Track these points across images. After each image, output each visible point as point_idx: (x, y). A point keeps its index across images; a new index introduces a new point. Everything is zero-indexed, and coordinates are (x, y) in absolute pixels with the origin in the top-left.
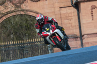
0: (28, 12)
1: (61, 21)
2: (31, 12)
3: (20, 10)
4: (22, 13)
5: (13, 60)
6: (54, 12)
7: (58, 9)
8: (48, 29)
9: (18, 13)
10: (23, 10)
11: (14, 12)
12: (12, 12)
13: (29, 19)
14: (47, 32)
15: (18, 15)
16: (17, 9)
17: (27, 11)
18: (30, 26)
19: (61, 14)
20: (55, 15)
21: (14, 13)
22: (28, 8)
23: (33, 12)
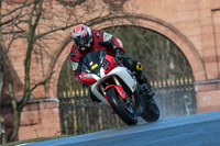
0: (141, 21)
1: (215, 42)
2: (146, 19)
3: (120, 15)
4: (126, 22)
5: (104, 129)
6: (199, 20)
7: (206, 14)
8: (96, 65)
9: (117, 23)
10: (127, 16)
11: (109, 19)
12: (104, 20)
13: (141, 36)
14: (93, 72)
15: (116, 27)
16: (115, 14)
17: (138, 17)
18: (144, 52)
19: (213, 26)
20: (202, 27)
21: (107, 22)
22: (138, 12)
23: (150, 20)
